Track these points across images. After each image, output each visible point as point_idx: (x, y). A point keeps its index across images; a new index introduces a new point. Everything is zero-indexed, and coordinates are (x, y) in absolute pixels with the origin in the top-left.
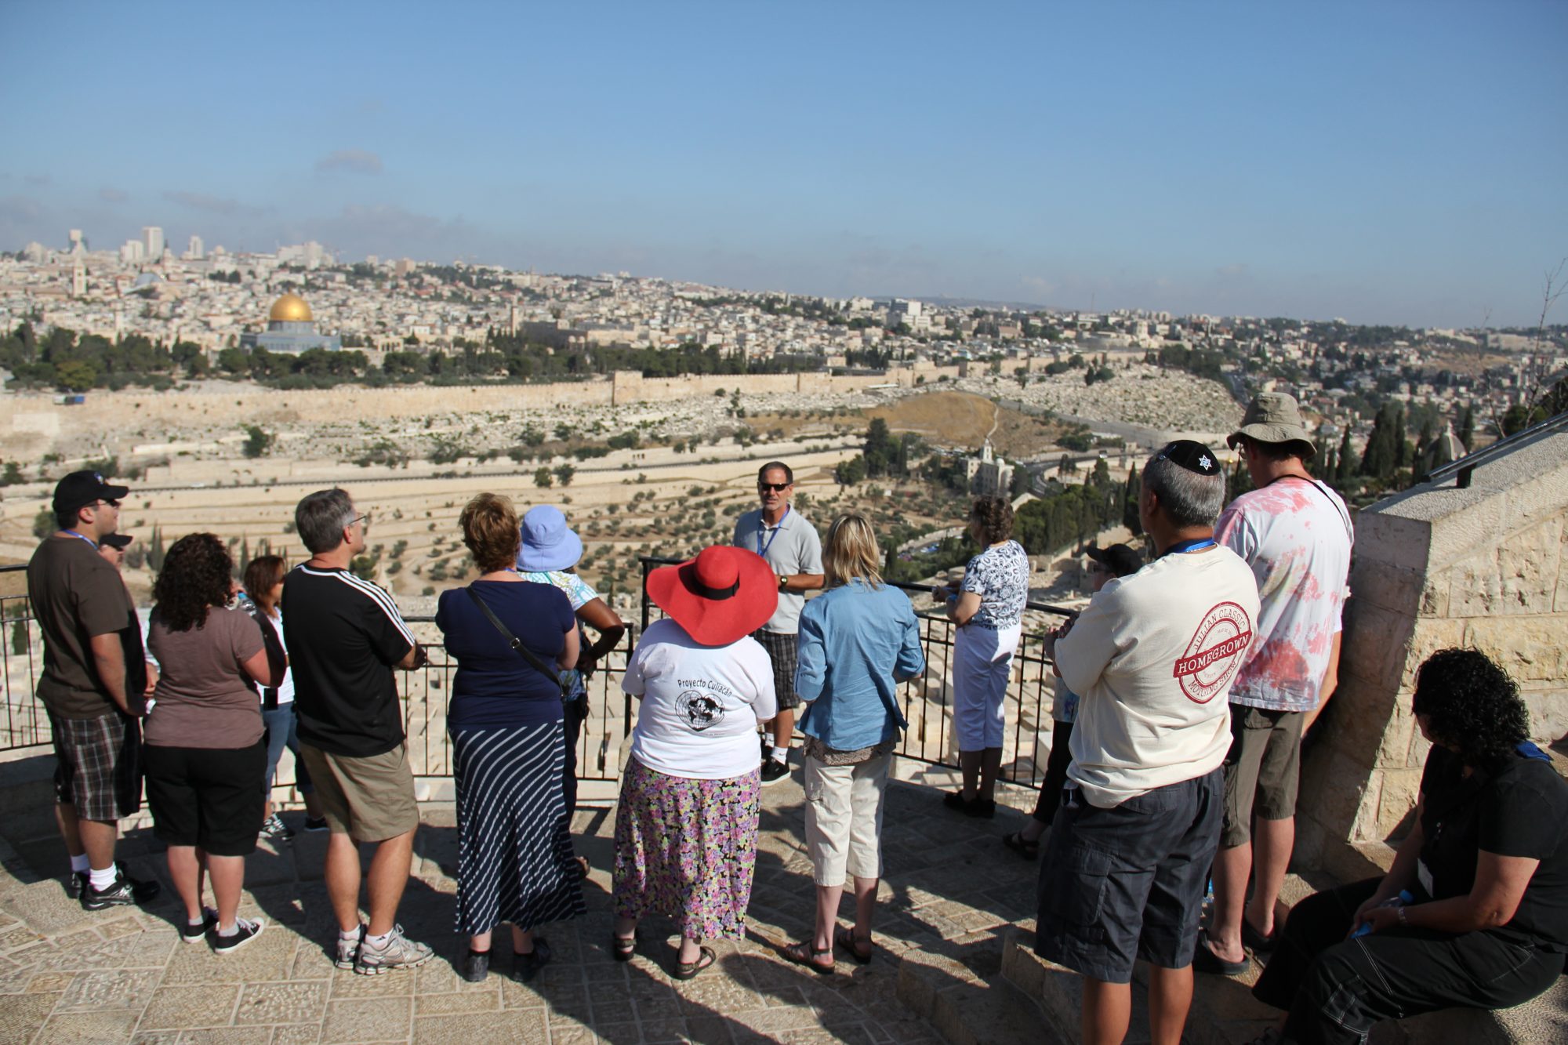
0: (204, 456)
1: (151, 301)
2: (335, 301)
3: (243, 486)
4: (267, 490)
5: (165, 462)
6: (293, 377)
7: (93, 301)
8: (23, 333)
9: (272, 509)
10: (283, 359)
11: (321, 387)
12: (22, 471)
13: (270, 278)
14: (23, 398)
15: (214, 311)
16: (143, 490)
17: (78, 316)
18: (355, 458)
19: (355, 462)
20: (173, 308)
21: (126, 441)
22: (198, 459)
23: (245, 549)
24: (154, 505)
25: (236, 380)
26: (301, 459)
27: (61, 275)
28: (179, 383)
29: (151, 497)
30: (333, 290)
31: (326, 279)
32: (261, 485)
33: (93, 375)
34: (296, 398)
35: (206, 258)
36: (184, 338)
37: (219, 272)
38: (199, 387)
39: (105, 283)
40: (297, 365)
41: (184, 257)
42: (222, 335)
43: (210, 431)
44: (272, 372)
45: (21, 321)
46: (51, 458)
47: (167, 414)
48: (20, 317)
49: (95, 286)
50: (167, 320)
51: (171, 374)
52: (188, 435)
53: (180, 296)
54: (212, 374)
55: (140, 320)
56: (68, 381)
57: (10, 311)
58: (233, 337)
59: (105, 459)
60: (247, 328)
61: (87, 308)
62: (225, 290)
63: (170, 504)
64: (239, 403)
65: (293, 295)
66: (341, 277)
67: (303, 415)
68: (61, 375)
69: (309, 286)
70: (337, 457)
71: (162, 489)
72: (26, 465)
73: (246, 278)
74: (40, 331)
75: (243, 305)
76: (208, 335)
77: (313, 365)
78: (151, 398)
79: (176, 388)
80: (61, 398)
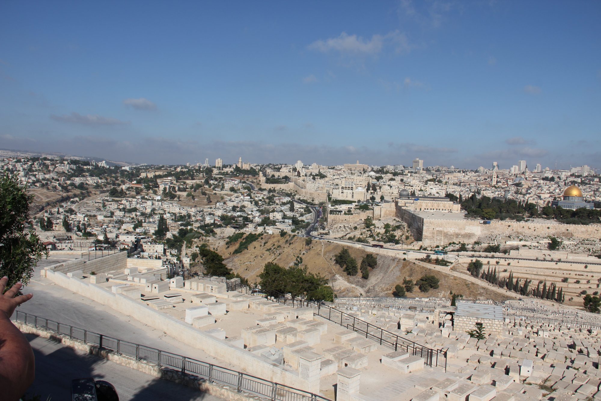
0: (533, 248)
1: (519, 188)
2: (593, 189)
3: (547, 261)
4: (556, 264)
5: (517, 248)
6: (571, 219)
7: (498, 187)
8: (473, 198)
9: (557, 271)
10: (568, 211)
11: (583, 224)
12: (466, 247)
13: (566, 180)
14: (469, 221)
15: (542, 192)
16: (508, 258)
17: (492, 192)
18: (595, 254)
19: (595, 256)
20: (527, 190)
21: (503, 239)
22: (530, 248)
23: (545, 286)
24: (511, 264)
25: (548, 219)
26: (572, 252)
27: (488, 178)
28: (526, 219)
29: (511, 261)
30: (593, 185)
31: (590, 180)
32: (554, 261)
33: (494, 214)
34: (572, 228)
35: (542, 172)
36: (529, 202)
37: (546, 177)
38: (533, 221)
39: (503, 181)
40: (574, 214)
41: (533, 172)
42: (545, 201)
43: (536, 238)
44: (563, 217)
45: (473, 194)
46: (477, 243)
47: (520, 230)
48: (473, 192)
49: (500, 182)
50: (524, 195)
51: (523, 215)
52: (527, 239)
53: (530, 186)
54: (539, 216)
55: (514, 195)
56: (485, 216)
57: (470, 190)
58: (549, 202)
59: (495, 245)
60: (555, 199)
61: (496, 190)
62: (548, 184)
63: (517, 264)
64: (548, 228)
65: (576, 187)
66: (596, 180)
67: (575, 234)
68: (484, 213)
69: (583, 183)
70: (588, 253)
71: (515, 259)
72: (468, 245)
73: (556, 179)
74: (479, 197)
75: (554, 190)
76: (539, 201)
77: (581, 214)
78: (515, 224)
79: (524, 221)
80: (482, 221)
